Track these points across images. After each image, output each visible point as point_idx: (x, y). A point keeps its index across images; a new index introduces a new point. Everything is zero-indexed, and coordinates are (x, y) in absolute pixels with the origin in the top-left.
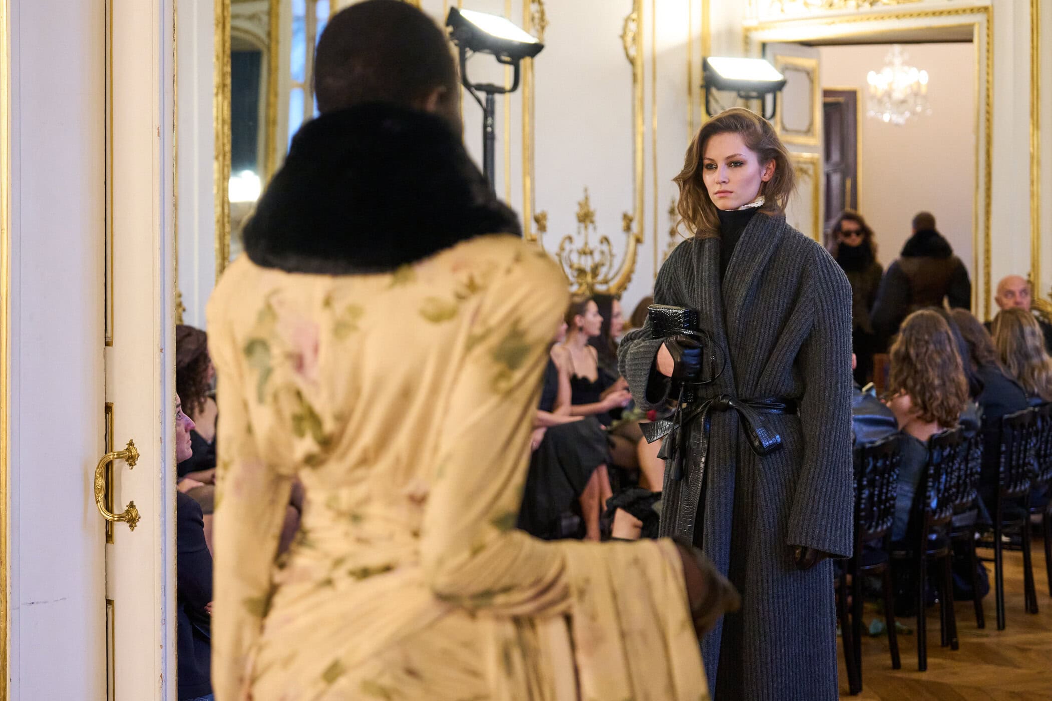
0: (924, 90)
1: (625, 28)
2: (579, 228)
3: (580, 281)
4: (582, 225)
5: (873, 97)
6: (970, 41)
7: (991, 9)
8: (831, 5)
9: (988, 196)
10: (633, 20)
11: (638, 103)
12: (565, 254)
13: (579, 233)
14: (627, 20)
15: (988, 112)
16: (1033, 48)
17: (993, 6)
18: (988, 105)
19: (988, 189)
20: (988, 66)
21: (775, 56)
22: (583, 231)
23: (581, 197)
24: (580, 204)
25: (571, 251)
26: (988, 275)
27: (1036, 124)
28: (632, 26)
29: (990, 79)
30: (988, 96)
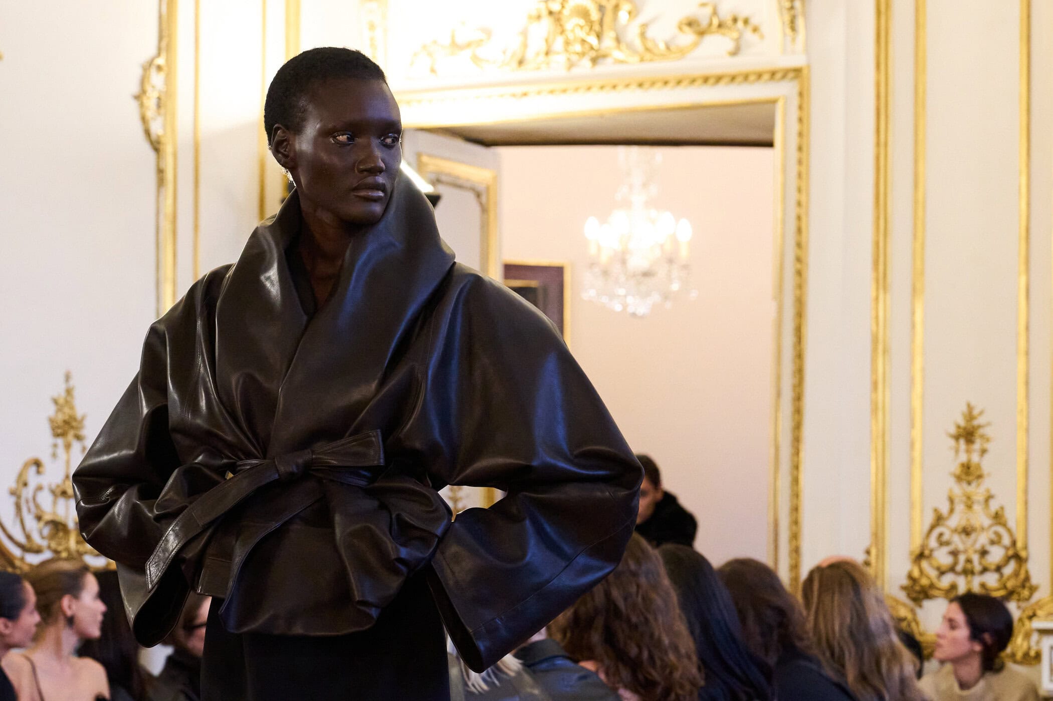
0: (684, 253)
1: (143, 81)
2: (55, 446)
3: (53, 545)
4: (60, 441)
5: (592, 265)
6: (769, 144)
7: (805, 72)
8: (521, 62)
9: (798, 411)
10: (159, 68)
11: (166, 226)
12: (28, 493)
13: (54, 455)
14: (148, 66)
15: (799, 260)
16: (878, 144)
17: (809, 66)
18: (799, 245)
19: (798, 398)
20: (800, 175)
21: (419, 155)
22: (61, 451)
23: (59, 390)
24: (55, 402)
25: (39, 488)
26: (796, 551)
27: (882, 281)
28: (157, 80)
29: (803, 199)
30: (799, 230)
